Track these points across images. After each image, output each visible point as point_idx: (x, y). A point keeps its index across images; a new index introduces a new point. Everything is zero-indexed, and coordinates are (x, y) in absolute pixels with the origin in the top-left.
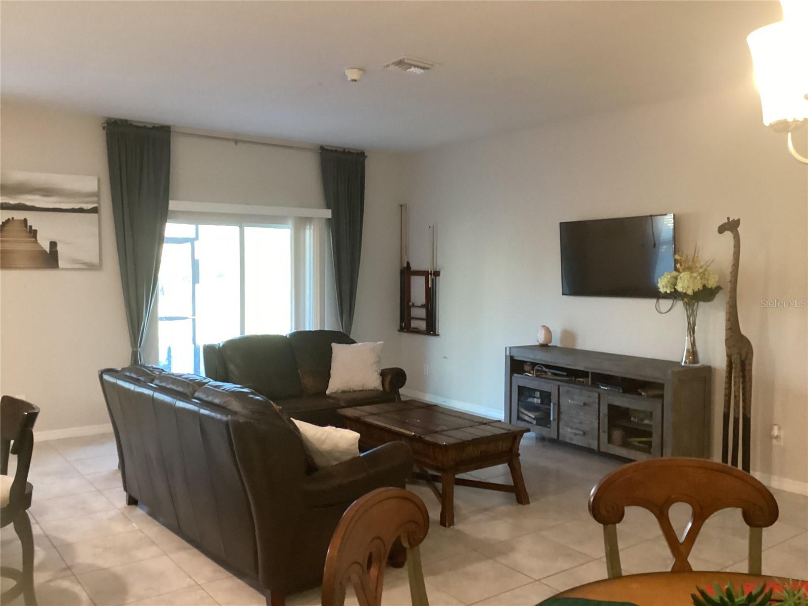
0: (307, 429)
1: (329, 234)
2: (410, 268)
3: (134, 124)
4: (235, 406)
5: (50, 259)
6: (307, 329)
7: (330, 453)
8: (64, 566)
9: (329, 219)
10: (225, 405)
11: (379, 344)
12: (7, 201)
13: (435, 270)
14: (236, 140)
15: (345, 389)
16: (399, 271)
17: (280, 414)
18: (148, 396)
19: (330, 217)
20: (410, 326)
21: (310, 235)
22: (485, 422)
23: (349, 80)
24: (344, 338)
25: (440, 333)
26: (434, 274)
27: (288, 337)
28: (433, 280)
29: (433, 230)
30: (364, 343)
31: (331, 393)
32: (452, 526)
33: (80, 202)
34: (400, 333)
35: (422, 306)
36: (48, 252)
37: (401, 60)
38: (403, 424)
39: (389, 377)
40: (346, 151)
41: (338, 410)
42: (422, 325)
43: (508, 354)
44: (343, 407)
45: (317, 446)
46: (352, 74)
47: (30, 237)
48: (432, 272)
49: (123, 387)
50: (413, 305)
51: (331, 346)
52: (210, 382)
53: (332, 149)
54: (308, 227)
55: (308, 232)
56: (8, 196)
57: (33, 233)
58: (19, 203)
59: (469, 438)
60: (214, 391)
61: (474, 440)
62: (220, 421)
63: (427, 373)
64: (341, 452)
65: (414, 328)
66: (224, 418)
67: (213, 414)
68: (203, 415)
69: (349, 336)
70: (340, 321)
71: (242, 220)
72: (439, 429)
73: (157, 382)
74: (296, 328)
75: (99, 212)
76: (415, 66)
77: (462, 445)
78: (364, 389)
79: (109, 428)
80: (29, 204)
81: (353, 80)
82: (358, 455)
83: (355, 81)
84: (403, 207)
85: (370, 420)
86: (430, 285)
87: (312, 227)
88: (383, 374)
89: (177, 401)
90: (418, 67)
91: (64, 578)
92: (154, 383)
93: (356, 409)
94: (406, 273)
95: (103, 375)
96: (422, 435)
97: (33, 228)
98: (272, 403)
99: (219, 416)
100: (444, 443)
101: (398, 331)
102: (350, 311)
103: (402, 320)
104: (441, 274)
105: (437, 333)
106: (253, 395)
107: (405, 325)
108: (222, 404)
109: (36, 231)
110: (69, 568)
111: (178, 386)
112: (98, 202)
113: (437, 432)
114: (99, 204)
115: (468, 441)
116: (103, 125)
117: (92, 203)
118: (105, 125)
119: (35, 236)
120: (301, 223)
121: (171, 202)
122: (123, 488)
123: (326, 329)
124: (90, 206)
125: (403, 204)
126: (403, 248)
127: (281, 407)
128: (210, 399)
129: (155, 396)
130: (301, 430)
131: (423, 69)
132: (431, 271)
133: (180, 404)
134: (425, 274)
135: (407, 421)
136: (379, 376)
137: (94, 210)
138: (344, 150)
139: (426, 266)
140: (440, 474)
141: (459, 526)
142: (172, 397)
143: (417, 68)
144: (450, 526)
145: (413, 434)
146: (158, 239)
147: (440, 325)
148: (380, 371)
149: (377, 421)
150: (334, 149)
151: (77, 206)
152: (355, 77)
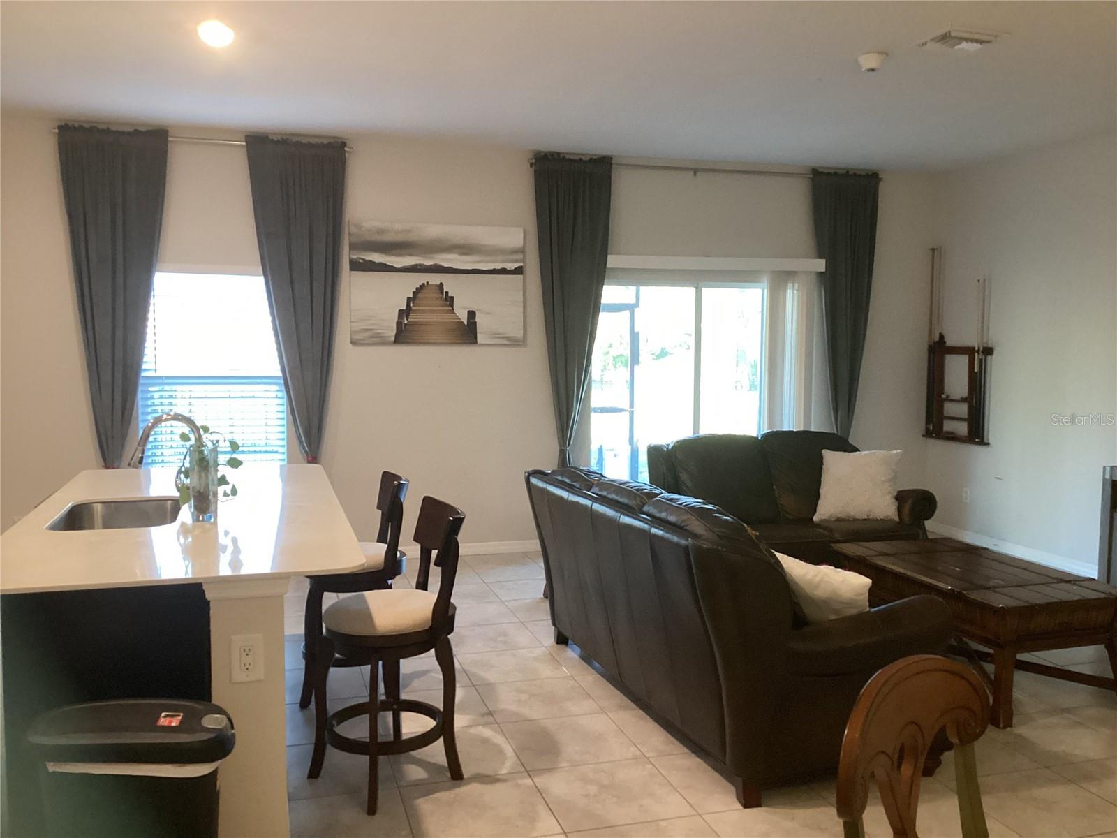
0: (793, 566)
1: (821, 295)
2: (945, 343)
3: (567, 157)
4: (697, 526)
5: (467, 332)
6: (785, 429)
7: (825, 604)
8: (485, 710)
9: (821, 274)
10: (683, 525)
11: (894, 454)
12: (422, 262)
13: (985, 346)
14: (696, 168)
15: (842, 516)
16: (926, 347)
17: (756, 541)
18: (585, 507)
19: (824, 270)
20: (942, 428)
21: (792, 297)
22: (1067, 579)
23: (863, 69)
24: (842, 443)
25: (990, 442)
26: (983, 352)
27: (760, 438)
28: (981, 360)
29: (984, 286)
30: (872, 451)
31: (822, 521)
32: (1009, 729)
33: (504, 261)
34: (924, 438)
35: (963, 400)
36: (466, 324)
37: (946, 34)
38: (932, 572)
39: (909, 502)
40: (851, 173)
41: (833, 545)
42: (962, 429)
43: (1108, 477)
44: (838, 541)
45: (808, 591)
46: (868, 61)
47: (446, 306)
48: (981, 349)
49: (553, 494)
50: (948, 399)
51: (821, 453)
52: (662, 493)
53: (830, 171)
54: (790, 285)
55: (789, 292)
56: (424, 257)
57: (450, 301)
58: (434, 265)
59: (1042, 601)
60: (668, 505)
61: (1048, 604)
62: (677, 545)
63: (968, 501)
64: (843, 603)
65: (948, 433)
66: (683, 542)
67: (667, 536)
68: (655, 536)
69: (847, 441)
70: (833, 419)
71: (699, 278)
72: (991, 583)
73: (595, 489)
74: (769, 428)
75: (524, 273)
76: (967, 40)
77: (1031, 610)
78: (870, 517)
79: (535, 545)
80: (445, 265)
81: (868, 70)
82: (868, 609)
83: (873, 70)
84: (936, 251)
85: (881, 562)
86: (976, 370)
87: (796, 285)
88: (901, 497)
89: (622, 516)
90: (973, 41)
91: (486, 724)
92: (592, 491)
93: (859, 545)
94: (938, 350)
95: (531, 478)
96: (965, 590)
97: (450, 295)
98: (745, 525)
99: (675, 539)
100: (1000, 606)
101: (923, 436)
102: (849, 404)
103: (928, 420)
104: (995, 352)
105: (985, 441)
106: (720, 514)
107: (935, 426)
108: (679, 523)
109: (452, 298)
110: (490, 713)
111: (621, 497)
112: (523, 261)
113: (989, 588)
114: (524, 263)
115: (1040, 605)
116: (531, 161)
117: (516, 261)
118: (534, 161)
119: (452, 305)
120: (780, 280)
121: (609, 257)
122: (550, 622)
123: (812, 430)
124: (516, 265)
125: (936, 247)
126: (934, 312)
127: (758, 534)
128: (663, 515)
129: (593, 507)
130: (784, 566)
131: (981, 44)
132: (979, 348)
133: (626, 520)
134: (969, 351)
135: (940, 568)
136: (894, 500)
137: (519, 271)
138: (848, 172)
139: (972, 341)
140: (991, 651)
141: (1021, 730)
142: (615, 510)
143: (970, 43)
144: (1005, 727)
145: (950, 587)
146: (592, 307)
147: (990, 429)
148: (896, 494)
149: (892, 564)
150: (832, 171)
151: (499, 266)
152: (873, 65)
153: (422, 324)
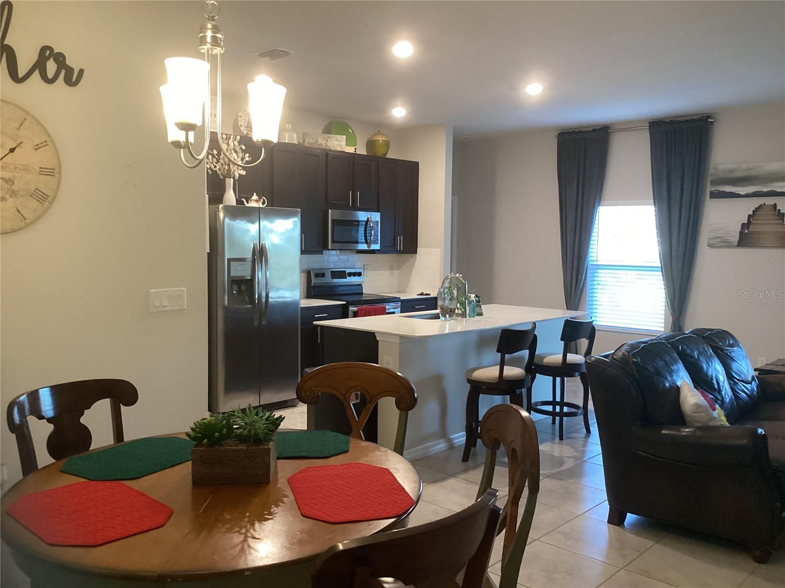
56: (762, 186)
57: (781, 216)
58: (770, 191)
80: (779, 190)
97: (782, 212)
119: (782, 219)
153: (757, 233)
